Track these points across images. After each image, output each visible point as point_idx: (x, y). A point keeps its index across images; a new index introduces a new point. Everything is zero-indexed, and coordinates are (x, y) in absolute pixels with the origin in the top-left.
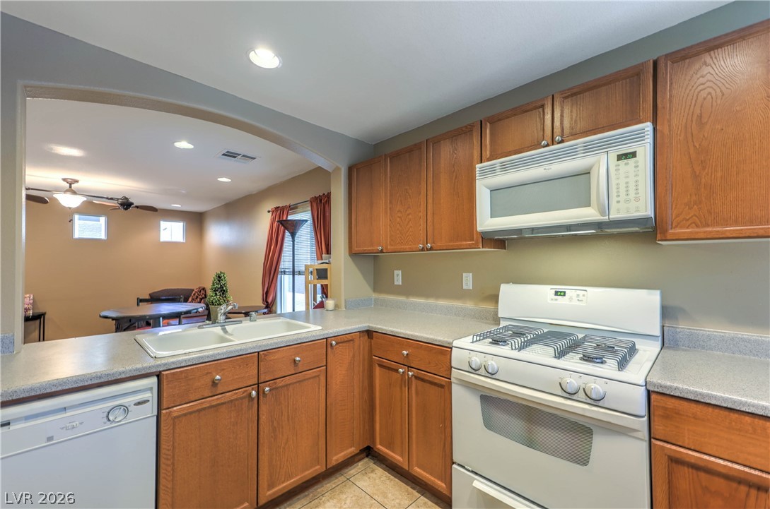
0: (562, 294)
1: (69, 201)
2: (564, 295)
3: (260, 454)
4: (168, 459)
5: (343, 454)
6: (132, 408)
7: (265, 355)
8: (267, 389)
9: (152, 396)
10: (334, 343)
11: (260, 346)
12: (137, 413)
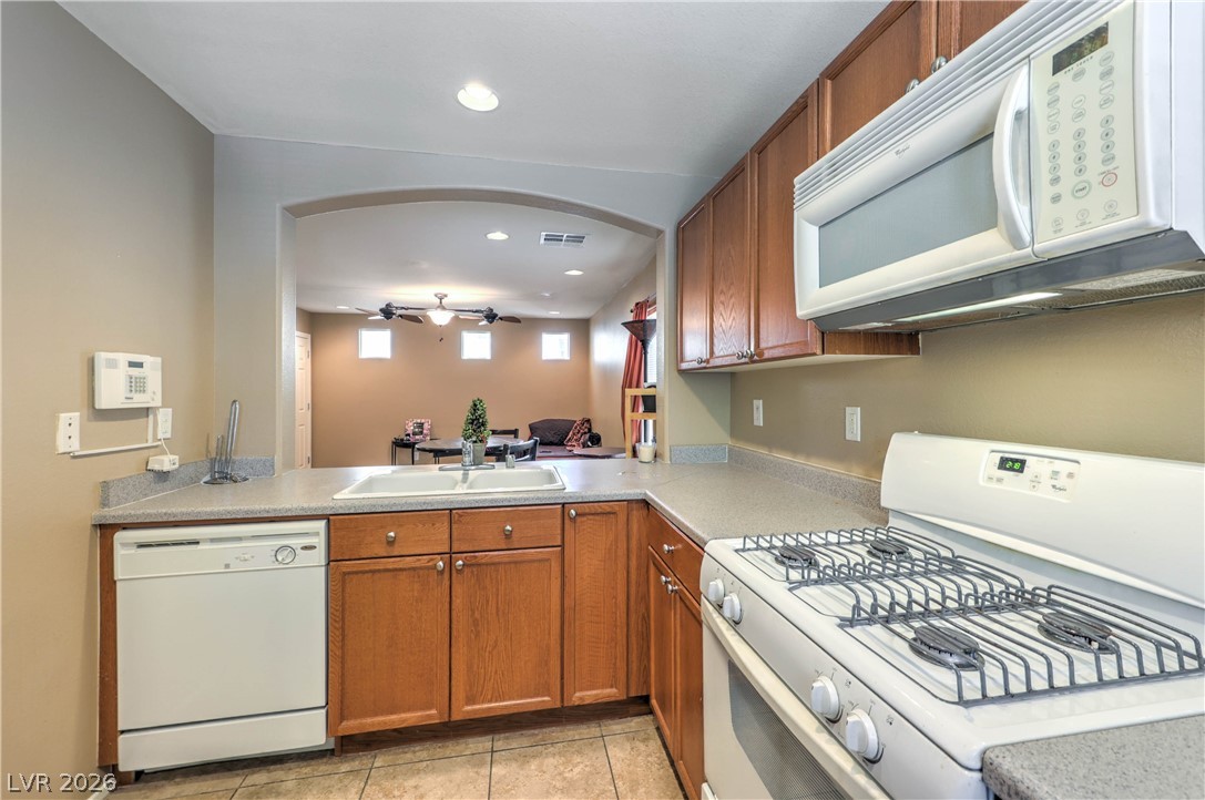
0: (1017, 466)
1: (440, 318)
2: (1021, 470)
3: (453, 650)
4: (335, 621)
5: (594, 692)
6: (299, 551)
7: (460, 516)
8: (460, 562)
9: (320, 541)
10: (573, 512)
11: (452, 502)
12: (305, 558)
